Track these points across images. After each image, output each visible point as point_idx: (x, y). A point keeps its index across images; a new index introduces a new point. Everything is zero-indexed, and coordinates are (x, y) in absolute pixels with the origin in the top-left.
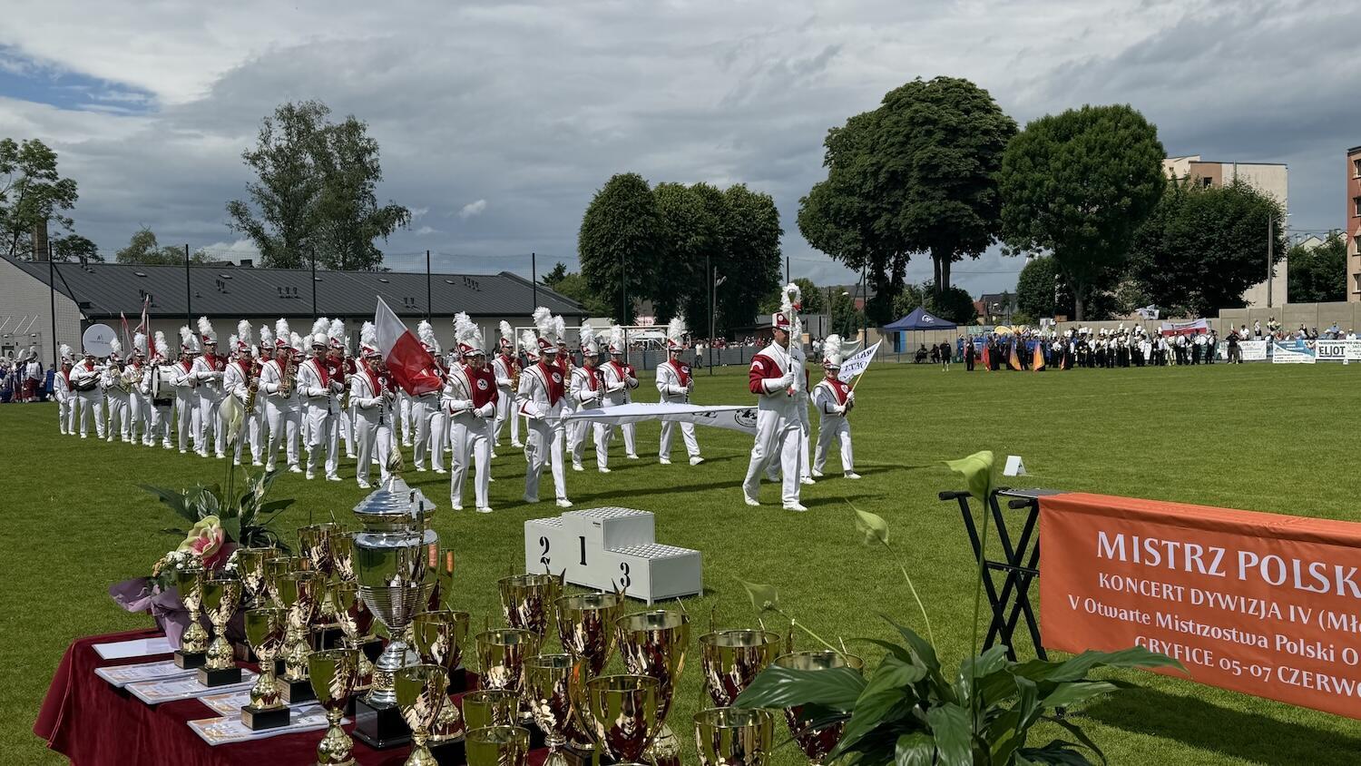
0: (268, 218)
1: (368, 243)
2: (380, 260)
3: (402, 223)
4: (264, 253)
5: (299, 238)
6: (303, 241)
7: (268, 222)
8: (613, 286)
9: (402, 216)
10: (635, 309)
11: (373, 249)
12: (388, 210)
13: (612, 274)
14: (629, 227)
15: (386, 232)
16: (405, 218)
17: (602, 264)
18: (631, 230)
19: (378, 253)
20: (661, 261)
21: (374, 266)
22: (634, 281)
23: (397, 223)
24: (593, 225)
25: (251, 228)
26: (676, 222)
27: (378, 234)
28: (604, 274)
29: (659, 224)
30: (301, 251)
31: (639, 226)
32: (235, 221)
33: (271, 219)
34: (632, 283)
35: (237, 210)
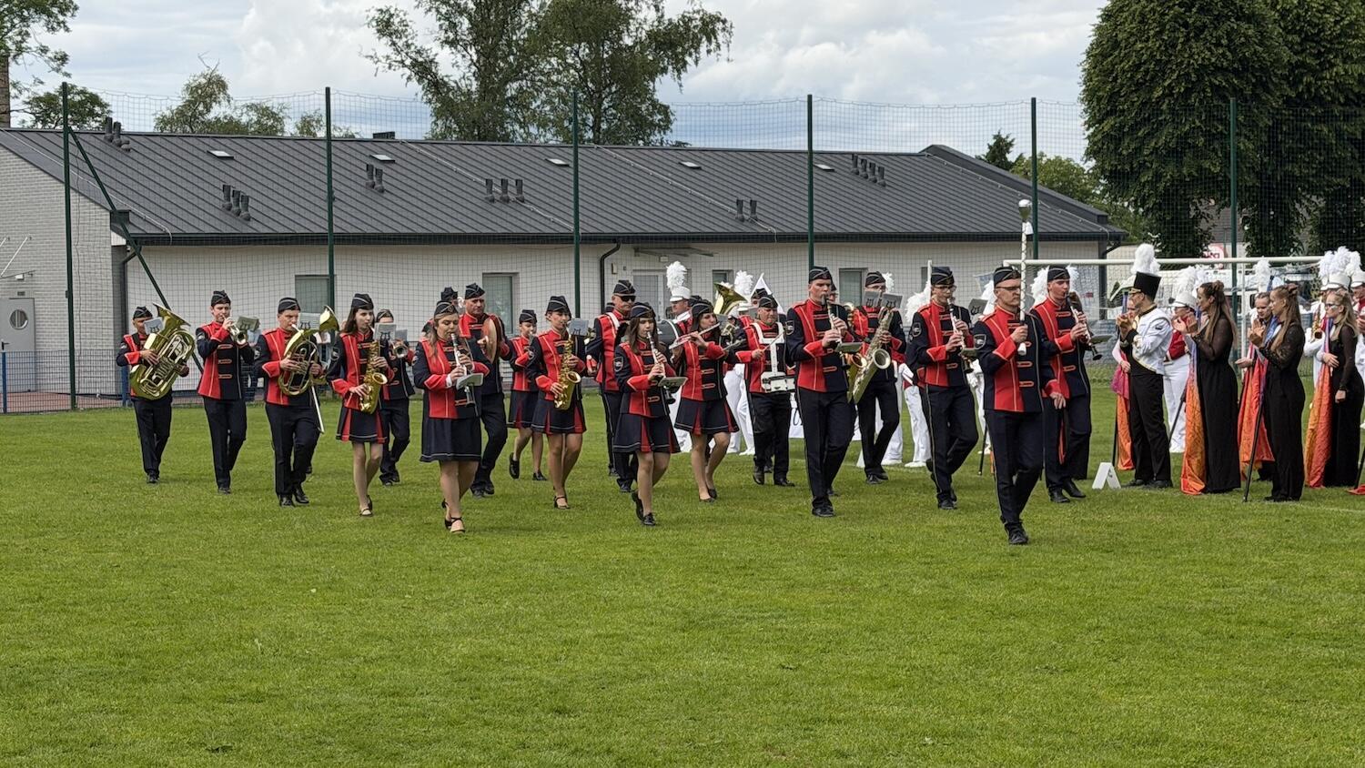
0: (447, 42)
1: (647, 90)
2: (666, 125)
3: (713, 46)
4: (438, 114)
5: (506, 83)
6: (512, 88)
7: (447, 47)
8: (1158, 176)
9: (714, 32)
10: (1203, 225)
11: (654, 103)
12: (686, 20)
13: (1156, 149)
14: (1196, 46)
15: (680, 66)
16: (721, 37)
17: (1134, 128)
18: (1200, 53)
19: (665, 110)
20: (1266, 121)
21: (656, 138)
22: (1207, 164)
23: (703, 48)
24: (1116, 45)
25: (415, 64)
26: (1299, 33)
27: (664, 70)
28: (1138, 150)
29: (1263, 37)
30: (507, 110)
31: (1218, 45)
32: (383, 47)
33: (452, 43)
34: (1200, 169)
35: (386, 26)
